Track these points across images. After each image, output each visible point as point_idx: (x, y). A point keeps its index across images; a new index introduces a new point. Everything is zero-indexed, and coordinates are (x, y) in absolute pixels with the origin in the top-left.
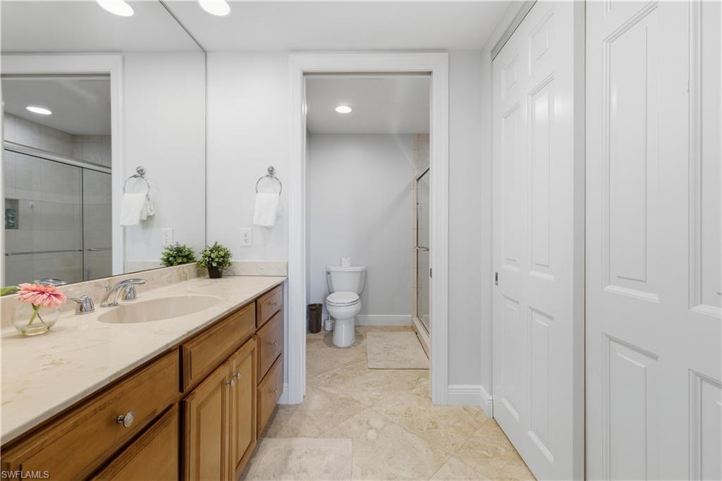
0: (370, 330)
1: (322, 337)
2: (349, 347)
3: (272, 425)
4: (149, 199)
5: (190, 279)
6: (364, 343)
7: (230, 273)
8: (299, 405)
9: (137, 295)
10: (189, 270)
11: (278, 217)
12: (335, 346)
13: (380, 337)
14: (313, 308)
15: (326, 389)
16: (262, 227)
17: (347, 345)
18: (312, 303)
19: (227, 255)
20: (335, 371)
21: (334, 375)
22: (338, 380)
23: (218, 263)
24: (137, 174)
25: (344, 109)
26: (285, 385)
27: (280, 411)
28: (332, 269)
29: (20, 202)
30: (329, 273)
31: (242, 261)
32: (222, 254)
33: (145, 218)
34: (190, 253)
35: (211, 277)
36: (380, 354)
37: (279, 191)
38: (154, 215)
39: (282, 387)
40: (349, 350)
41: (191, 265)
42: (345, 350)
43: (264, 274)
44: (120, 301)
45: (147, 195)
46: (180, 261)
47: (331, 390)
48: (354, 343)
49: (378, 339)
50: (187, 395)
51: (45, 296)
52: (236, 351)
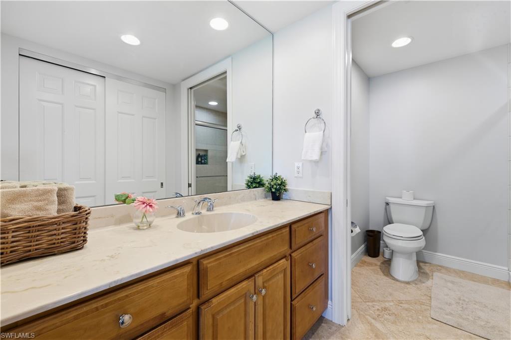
0: (439, 271)
1: (379, 264)
2: (408, 283)
3: (313, 336)
4: (242, 145)
5: (258, 199)
6: (429, 283)
7: (287, 197)
8: (343, 326)
9: (215, 209)
10: (258, 192)
11: (322, 153)
12: (392, 276)
13: (453, 282)
14: (371, 234)
15: (373, 321)
16: (311, 161)
17: (407, 280)
18: (371, 229)
19: (283, 184)
20: (387, 305)
21: (385, 309)
22: (387, 317)
23: (276, 189)
24: (237, 129)
25: (401, 42)
26: (329, 302)
27: (323, 324)
28: (391, 200)
29: (209, 151)
30: (387, 204)
31: (296, 189)
32: (279, 182)
33: (239, 157)
34: (261, 180)
35: (273, 199)
36: (450, 304)
37: (323, 129)
38: (245, 155)
39: (327, 303)
40: (408, 286)
41: (260, 189)
42: (403, 285)
43: (312, 201)
44: (204, 212)
45: (241, 142)
46: (254, 185)
47: (379, 326)
48: (416, 280)
49: (450, 285)
50: (204, 303)
51: (144, 206)
52: (265, 268)
